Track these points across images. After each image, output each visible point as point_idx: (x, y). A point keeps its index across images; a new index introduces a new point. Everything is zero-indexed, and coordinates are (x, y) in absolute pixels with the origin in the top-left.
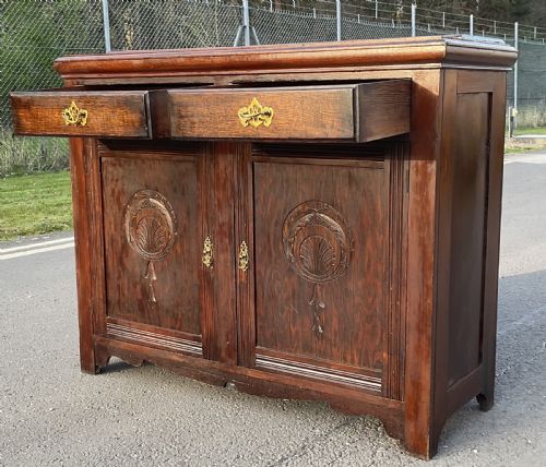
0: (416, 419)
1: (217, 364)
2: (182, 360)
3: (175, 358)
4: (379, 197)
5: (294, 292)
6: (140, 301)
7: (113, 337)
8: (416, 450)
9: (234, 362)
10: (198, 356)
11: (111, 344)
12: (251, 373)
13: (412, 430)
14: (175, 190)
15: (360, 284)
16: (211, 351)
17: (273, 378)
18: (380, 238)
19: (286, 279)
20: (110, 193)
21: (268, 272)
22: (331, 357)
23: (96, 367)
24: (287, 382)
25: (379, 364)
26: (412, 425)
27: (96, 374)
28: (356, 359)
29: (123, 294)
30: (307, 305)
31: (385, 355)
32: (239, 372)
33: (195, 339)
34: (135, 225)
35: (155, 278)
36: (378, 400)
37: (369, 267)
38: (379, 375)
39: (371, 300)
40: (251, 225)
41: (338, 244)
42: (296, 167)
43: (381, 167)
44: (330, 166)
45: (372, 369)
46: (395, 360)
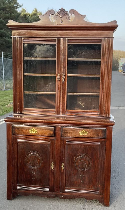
1: (54, 193)
2: (43, 193)
3: (40, 193)
4: (98, 152)
5: (76, 173)
7: (19, 189)
8: (106, 205)
9: (59, 191)
10: (48, 191)
11: (18, 192)
12: (64, 194)
13: (106, 201)
14: (42, 151)
15: (93, 171)
16: (52, 190)
17: (70, 194)
18: (98, 161)
19: (74, 171)
20: (20, 152)
22: (86, 188)
24: (74, 195)
25: (98, 188)
27: (12, 200)
28: (92, 187)
30: (79, 176)
31: (99, 186)
32: (60, 194)
33: (47, 187)
34: (28, 160)
35: (35, 173)
36: (97, 196)
37: (96, 167)
38: (98, 190)
39: (96, 174)
40: (65, 159)
41: (88, 162)
42: (78, 146)
43: (99, 146)
44: (87, 146)
45: (96, 189)
46: (102, 186)
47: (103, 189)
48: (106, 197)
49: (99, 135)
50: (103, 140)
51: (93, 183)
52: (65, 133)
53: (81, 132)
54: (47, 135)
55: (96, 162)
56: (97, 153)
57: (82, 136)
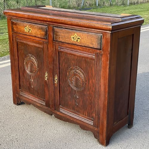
0: (102, 135)
1: (49, 109)
2: (40, 106)
3: (38, 105)
4: (93, 68)
5: (70, 92)
6: (29, 87)
7: (21, 95)
8: (102, 143)
9: (54, 109)
10: (44, 105)
11: (21, 97)
12: (58, 113)
13: (101, 138)
14: (38, 56)
15: (88, 93)
16: (47, 105)
17: (64, 116)
18: (93, 80)
19: (68, 88)
20: (20, 53)
21: (63, 85)
22: (80, 113)
23: (17, 103)
24: (68, 117)
25: (92, 117)
26: (101, 136)
28: (86, 115)
29: (24, 84)
30: (73, 96)
31: (94, 115)
32: (55, 112)
33: (44, 101)
34: (27, 64)
35: (32, 81)
36: (92, 127)
37: (90, 88)
38: (92, 120)
39: (91, 98)
40: (58, 70)
41: (82, 80)
42: (71, 55)
43: (94, 60)
44: (80, 57)
45: (91, 118)
46: (97, 116)
47: (98, 121)
48: (101, 133)
49: (93, 44)
50: (98, 51)
51: (88, 109)
52: (57, 35)
53: (73, 36)
54: (39, 36)
55: (90, 81)
56: (92, 70)
57: (74, 43)
